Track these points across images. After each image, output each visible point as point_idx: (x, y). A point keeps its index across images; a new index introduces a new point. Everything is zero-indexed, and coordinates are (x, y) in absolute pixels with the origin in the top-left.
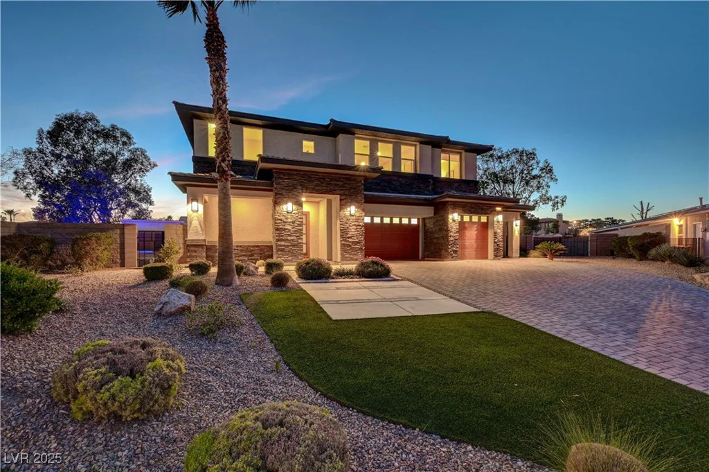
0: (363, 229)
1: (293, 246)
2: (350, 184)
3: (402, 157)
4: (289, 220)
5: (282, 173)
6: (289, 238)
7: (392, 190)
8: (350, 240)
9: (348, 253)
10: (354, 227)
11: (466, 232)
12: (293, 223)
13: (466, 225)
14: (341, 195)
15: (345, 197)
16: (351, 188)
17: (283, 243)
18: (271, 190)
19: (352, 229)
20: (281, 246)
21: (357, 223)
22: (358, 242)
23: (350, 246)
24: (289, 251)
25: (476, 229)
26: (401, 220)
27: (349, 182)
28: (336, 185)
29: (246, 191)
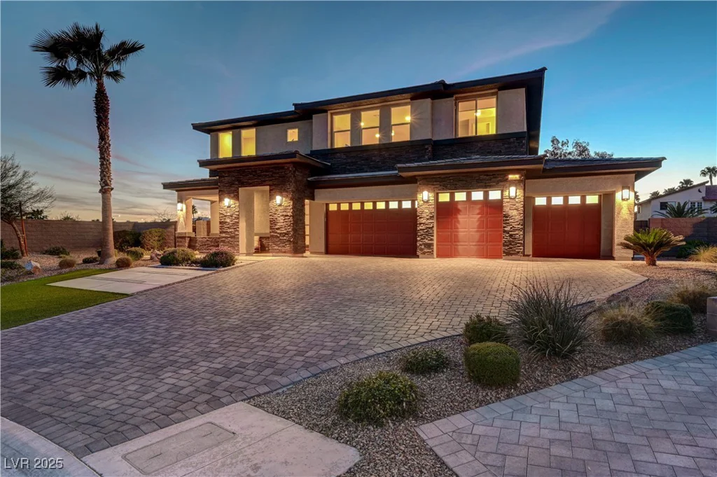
0: (291, 218)
1: (231, 237)
2: (278, 173)
3: (392, 123)
4: (229, 214)
5: (223, 172)
6: (228, 230)
7: (371, 168)
8: (278, 231)
9: (277, 245)
10: (282, 218)
11: (459, 216)
12: (231, 216)
13: (460, 207)
14: (270, 185)
15: (274, 187)
16: (280, 177)
17: (224, 235)
18: (217, 188)
19: (281, 219)
20: (223, 237)
21: (285, 214)
22: (286, 234)
23: (279, 237)
24: (228, 242)
25: (478, 211)
26: (387, 205)
27: (277, 171)
28: (266, 175)
29: (205, 191)
